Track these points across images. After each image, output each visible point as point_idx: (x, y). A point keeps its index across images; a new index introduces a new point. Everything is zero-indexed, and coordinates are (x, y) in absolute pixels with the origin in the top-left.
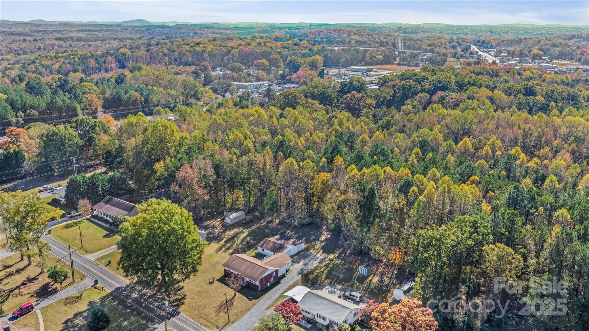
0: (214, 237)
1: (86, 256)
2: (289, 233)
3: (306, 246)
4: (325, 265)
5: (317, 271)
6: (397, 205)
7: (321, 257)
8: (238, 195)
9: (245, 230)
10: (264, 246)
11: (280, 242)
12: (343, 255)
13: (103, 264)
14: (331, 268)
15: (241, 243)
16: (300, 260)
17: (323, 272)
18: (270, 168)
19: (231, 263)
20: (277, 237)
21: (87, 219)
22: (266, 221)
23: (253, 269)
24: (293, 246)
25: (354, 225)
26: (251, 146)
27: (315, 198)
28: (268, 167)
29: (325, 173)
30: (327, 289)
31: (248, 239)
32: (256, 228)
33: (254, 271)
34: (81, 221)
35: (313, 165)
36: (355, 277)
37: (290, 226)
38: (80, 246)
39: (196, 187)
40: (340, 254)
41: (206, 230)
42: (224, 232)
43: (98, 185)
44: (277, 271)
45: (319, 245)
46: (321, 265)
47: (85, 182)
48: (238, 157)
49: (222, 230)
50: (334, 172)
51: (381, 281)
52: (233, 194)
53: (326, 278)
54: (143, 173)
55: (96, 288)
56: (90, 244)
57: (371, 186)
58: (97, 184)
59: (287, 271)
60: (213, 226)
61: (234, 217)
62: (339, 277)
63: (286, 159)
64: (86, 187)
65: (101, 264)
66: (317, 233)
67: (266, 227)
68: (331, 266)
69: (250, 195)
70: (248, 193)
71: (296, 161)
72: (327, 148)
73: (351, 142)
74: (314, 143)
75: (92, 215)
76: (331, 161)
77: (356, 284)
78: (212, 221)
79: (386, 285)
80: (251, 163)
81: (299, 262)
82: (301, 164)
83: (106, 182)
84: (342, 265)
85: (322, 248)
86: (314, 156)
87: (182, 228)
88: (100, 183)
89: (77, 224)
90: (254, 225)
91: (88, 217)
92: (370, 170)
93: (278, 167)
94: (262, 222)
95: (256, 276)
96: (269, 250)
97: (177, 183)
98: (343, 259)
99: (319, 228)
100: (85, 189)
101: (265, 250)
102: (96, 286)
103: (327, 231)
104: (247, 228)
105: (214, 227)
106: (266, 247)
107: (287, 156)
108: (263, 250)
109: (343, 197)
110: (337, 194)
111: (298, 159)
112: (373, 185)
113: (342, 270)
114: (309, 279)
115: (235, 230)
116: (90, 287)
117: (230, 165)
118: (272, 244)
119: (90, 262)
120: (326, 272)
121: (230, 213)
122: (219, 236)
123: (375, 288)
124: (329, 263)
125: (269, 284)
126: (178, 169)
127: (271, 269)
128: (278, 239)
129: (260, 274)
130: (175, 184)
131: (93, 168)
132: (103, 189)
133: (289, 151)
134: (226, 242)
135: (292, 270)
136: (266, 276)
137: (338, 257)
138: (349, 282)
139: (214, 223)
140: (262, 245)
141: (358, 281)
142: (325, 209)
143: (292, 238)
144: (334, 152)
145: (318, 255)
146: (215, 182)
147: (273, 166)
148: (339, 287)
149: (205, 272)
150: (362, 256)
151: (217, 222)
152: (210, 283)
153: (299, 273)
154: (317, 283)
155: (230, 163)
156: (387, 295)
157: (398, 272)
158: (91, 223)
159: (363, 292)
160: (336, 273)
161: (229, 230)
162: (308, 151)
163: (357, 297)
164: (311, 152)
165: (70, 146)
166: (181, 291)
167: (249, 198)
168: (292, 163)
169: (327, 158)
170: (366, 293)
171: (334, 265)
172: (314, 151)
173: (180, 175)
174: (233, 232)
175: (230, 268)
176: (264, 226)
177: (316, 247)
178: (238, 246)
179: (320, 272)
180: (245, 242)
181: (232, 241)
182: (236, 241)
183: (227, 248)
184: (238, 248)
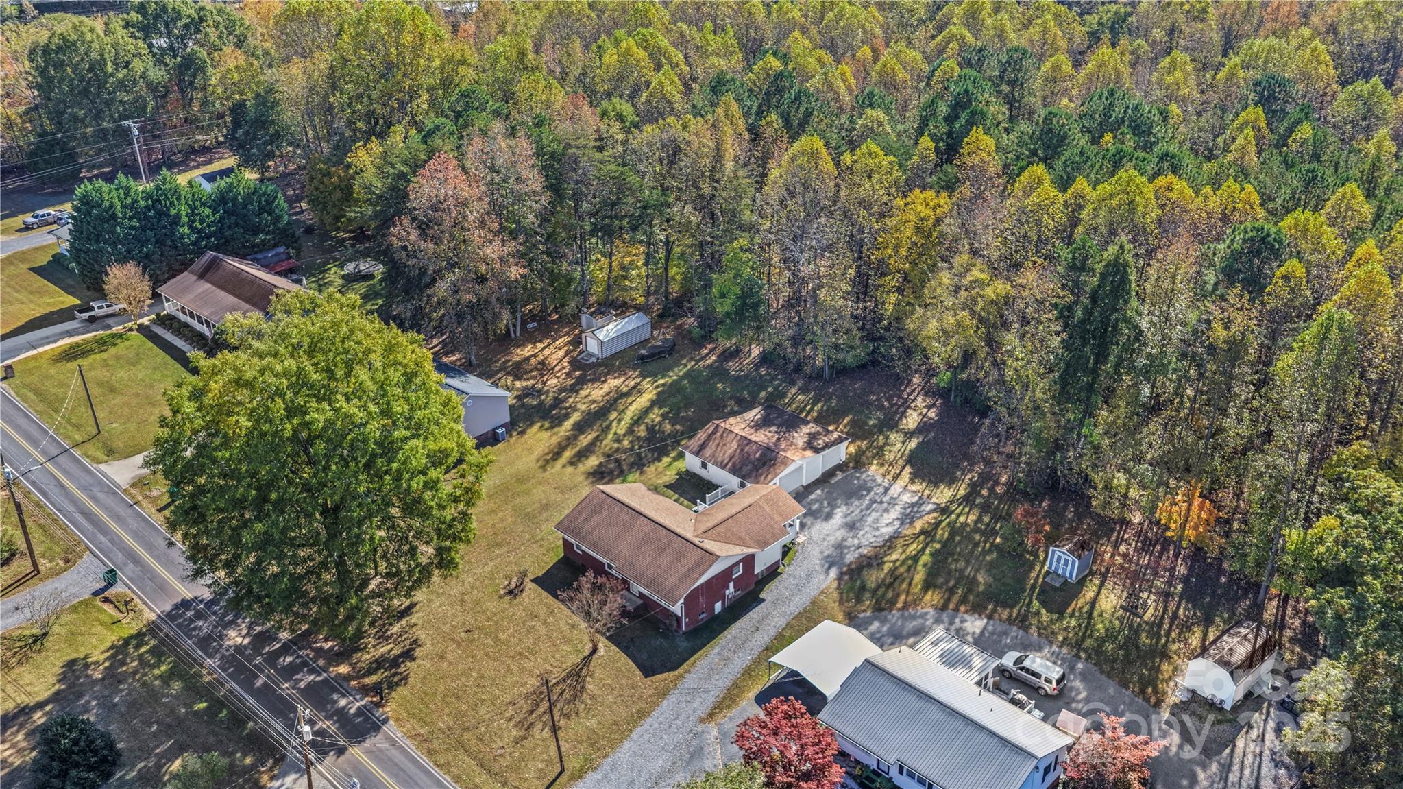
0: (541, 404)
1: (102, 467)
2: (795, 397)
3: (852, 449)
4: (923, 532)
5: (894, 556)
6: (1220, 333)
7: (907, 498)
8: (627, 260)
9: (647, 383)
10: (708, 452)
11: (762, 437)
12: (985, 492)
13: (153, 500)
14: (945, 545)
15: (630, 431)
16: (833, 506)
17: (915, 559)
18: (735, 172)
19: (587, 520)
20: (755, 414)
21: (142, 329)
22: (720, 349)
23: (662, 551)
24: (809, 453)
25: (1038, 394)
26: (673, 89)
27: (891, 281)
28: (729, 165)
29: (930, 194)
30: (935, 644)
31: (655, 416)
32: (687, 375)
33: (665, 560)
34: (120, 336)
35: (886, 161)
36: (1033, 587)
37: (798, 368)
38: (95, 431)
39: (477, 236)
40: (974, 488)
41: (518, 377)
42: (574, 389)
43: (178, 216)
44: (749, 561)
45: (898, 446)
46: (908, 531)
47: (132, 207)
48: (627, 131)
49: (569, 382)
50: (966, 191)
51: (1132, 607)
52: (611, 255)
53: (928, 585)
54: (329, 175)
55: (106, 600)
56: (127, 421)
57: (1112, 250)
58: (173, 212)
59: (786, 551)
60: (542, 363)
61: (612, 335)
62: (973, 582)
63: (794, 138)
64: (135, 223)
65: (145, 503)
66: (889, 399)
67: (718, 372)
68: (943, 533)
69: (667, 259)
70: (662, 253)
71: (827, 145)
72: (933, 103)
73: (1013, 83)
74: (889, 84)
75: (158, 315)
76: (950, 149)
77: (1038, 613)
78: (540, 346)
79: (1152, 625)
80: (674, 151)
81: (828, 517)
82: (847, 158)
83: (203, 204)
84: (983, 533)
85: (912, 459)
86: (888, 128)
87: (386, 413)
88: (184, 210)
89: (103, 344)
90: (677, 364)
91: (145, 321)
92: (1105, 188)
93: (763, 162)
94: (705, 352)
95: (672, 580)
96: (723, 467)
97: (414, 219)
98: (985, 508)
99: (898, 381)
100: (132, 228)
101: (710, 466)
102: (111, 592)
103: (926, 394)
104: (654, 375)
105: (544, 368)
106: (713, 456)
107: (795, 129)
108: (704, 466)
109: (1000, 288)
110: (976, 273)
111: (834, 139)
112: (1122, 247)
113: (984, 553)
114: (863, 588)
115: (613, 382)
116: (87, 596)
117: (598, 156)
118: (735, 445)
119: (111, 490)
120: (925, 558)
121: (599, 321)
122: (558, 402)
123: (1111, 635)
124: (938, 524)
125: (718, 607)
126: (416, 167)
127: (728, 553)
128: (758, 426)
129: (686, 575)
130: (406, 222)
131: (208, 156)
132: (192, 228)
133: (802, 110)
134: (580, 428)
135: (803, 545)
136: (709, 582)
137: (968, 500)
138: (1012, 607)
139: (547, 352)
140: (702, 447)
141: (1044, 604)
142: (932, 326)
143: (806, 423)
144: (957, 117)
145: (896, 489)
146: (544, 218)
147: (746, 164)
148: (975, 625)
149: (498, 545)
150: (1053, 499)
151: (554, 352)
152: (510, 592)
153: (830, 562)
154: (893, 603)
155: (600, 149)
156: (1158, 670)
157: (1191, 569)
158: (149, 344)
159: (1065, 650)
160: (962, 564)
161: (594, 380)
162: (869, 111)
163: (1048, 681)
164: (880, 114)
165: (122, 85)
166: (404, 622)
167: (666, 270)
168: (814, 155)
169: (934, 138)
170: (1078, 656)
171: (954, 531)
172: (887, 110)
173: (424, 190)
174: (606, 388)
175: (583, 539)
176: (710, 366)
177: (890, 457)
178: (618, 441)
179: (904, 556)
180: (643, 427)
181: (599, 423)
182: (614, 424)
183: (579, 452)
184: (618, 450)
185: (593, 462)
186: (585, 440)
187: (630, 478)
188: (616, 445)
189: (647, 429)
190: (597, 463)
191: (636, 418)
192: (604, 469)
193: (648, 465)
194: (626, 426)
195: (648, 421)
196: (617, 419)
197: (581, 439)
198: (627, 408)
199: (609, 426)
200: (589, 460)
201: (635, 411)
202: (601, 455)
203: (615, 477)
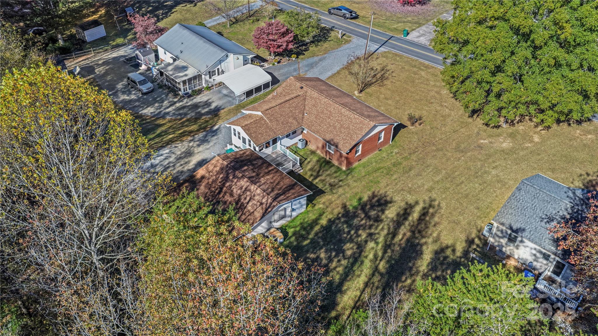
180: (349, 253)
181: (397, 256)
182: (380, 254)
183: (406, 219)
184: (370, 227)
185: (391, 213)
186: (404, 232)
187: (355, 203)
188: (372, 231)
189: (343, 252)
190: (387, 212)
191: (357, 265)
192: (379, 209)
193: (340, 215)
194: (367, 254)
195: (344, 262)
196: (378, 262)
197: (409, 234)
198: (370, 279)
199: (385, 252)
200: (395, 213)
201: (359, 276)
202: (385, 219)
203: (368, 203)
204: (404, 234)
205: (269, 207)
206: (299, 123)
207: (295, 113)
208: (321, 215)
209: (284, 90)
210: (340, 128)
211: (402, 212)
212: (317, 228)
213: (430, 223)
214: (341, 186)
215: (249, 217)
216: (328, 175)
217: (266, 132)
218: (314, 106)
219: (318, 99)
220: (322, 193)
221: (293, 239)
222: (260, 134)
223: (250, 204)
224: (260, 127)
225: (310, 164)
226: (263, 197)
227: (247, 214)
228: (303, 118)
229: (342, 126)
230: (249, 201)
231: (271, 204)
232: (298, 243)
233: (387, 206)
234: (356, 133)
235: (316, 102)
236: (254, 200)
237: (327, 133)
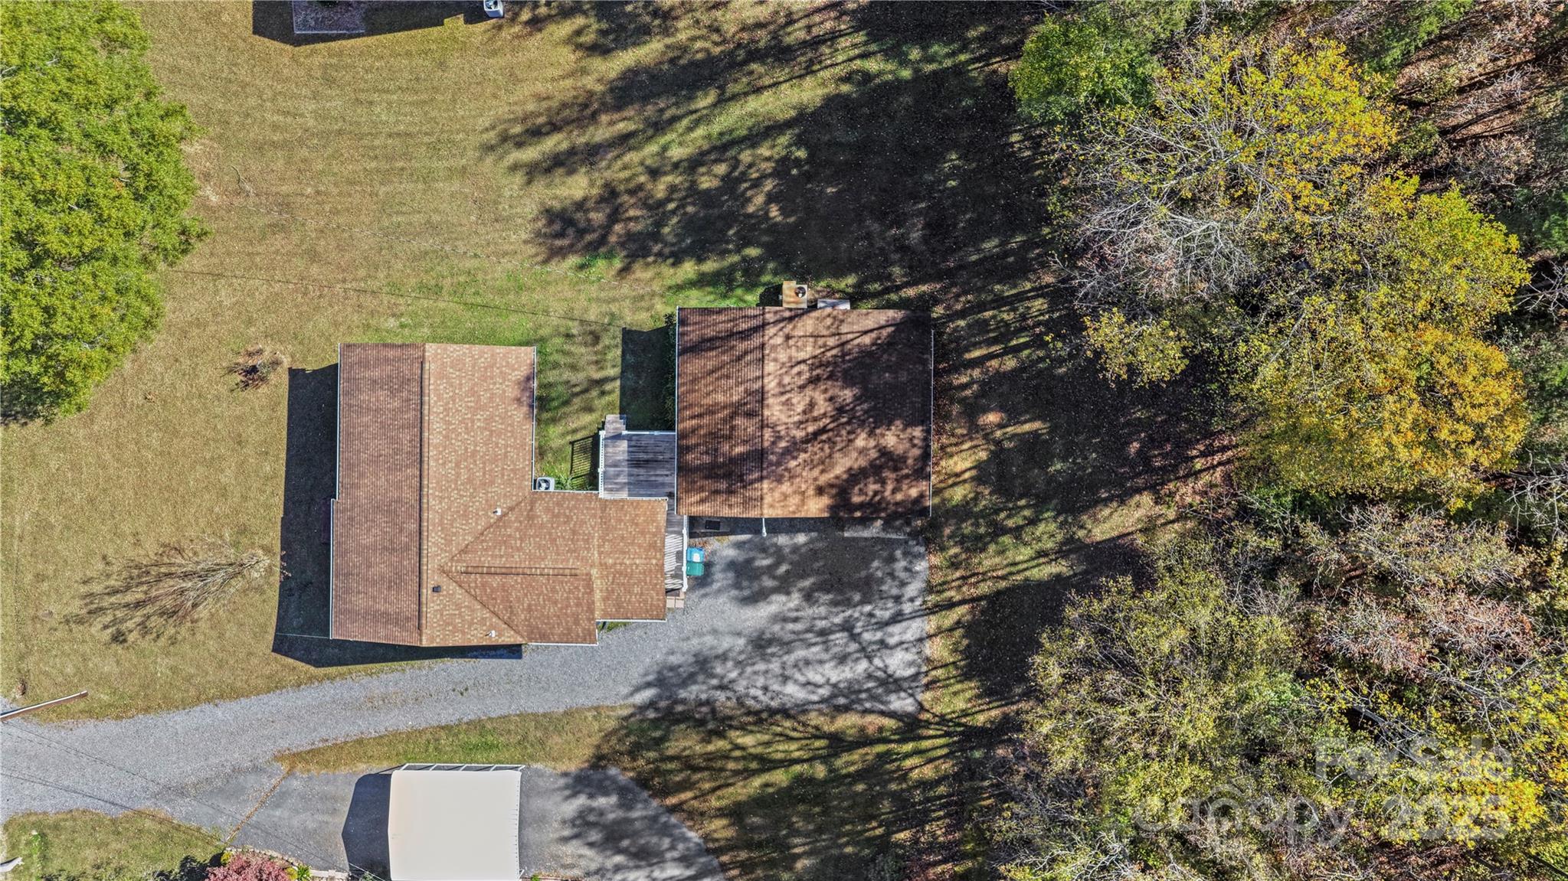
4: (833, 736)
5: (748, 740)
9: (846, 49)
14: (832, 779)
17: (770, 765)
31: (769, 154)
32: (937, 78)
45: (1025, 552)
53: (735, 811)
68: (855, 762)
81: (756, 597)
85: (1004, 595)
90: (946, 36)
104: (878, 37)
113: (858, 837)
120: (782, 775)
124: (869, 742)
153: (662, 676)
171: (873, 769)
177: (986, 561)
178: (654, 173)
179: (759, 750)
180: (721, 169)
181: (666, 100)
183: (571, 152)
184: (636, 191)
185: (577, 186)
187: (599, 266)
188: (642, 179)
190: (579, 196)
191: (736, 134)
192: (579, 215)
193: (651, 259)
194: (700, 142)
195: (746, 157)
196: (705, 112)
197: (604, 118)
198: (746, 94)
199: (675, 119)
200: (570, 180)
201: (751, 115)
202: (599, 183)
203: (580, 246)
204: (612, 123)
205: (783, 319)
206: (532, 503)
207: (517, 529)
208: (679, 288)
209: (471, 624)
210: (484, 408)
211: (561, 171)
212: (710, 266)
213: (549, 109)
214: (582, 322)
215: (825, 333)
216: (574, 368)
217: (620, 521)
218: (465, 516)
219: (441, 523)
220: (630, 331)
221: (766, 278)
222: (637, 524)
223: (802, 355)
224: (623, 538)
225: (573, 426)
226: (774, 348)
227: (821, 341)
228: (511, 509)
229: (475, 411)
230: (799, 363)
231: (775, 323)
232: (767, 261)
233: (564, 210)
234: (473, 367)
235: (453, 520)
236: (790, 358)
237: (512, 425)
